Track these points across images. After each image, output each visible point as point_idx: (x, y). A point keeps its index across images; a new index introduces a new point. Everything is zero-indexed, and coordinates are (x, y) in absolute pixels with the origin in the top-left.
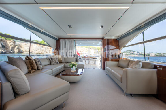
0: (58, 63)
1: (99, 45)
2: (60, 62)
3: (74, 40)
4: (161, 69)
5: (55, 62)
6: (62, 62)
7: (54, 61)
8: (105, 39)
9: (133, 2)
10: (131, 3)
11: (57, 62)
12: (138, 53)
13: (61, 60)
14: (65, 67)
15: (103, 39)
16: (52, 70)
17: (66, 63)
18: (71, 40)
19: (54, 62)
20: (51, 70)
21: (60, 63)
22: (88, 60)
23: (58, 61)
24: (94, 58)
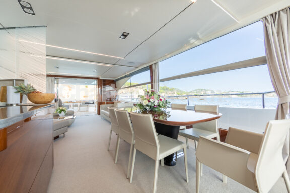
3: (55, 79)
18: (50, 77)
22: (76, 106)
24: (87, 103)
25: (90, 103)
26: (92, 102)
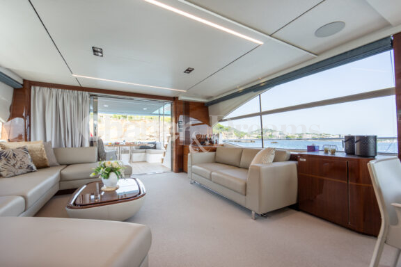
0: (34, 168)
1: (156, 114)
2: (42, 166)
3: (91, 95)
4: (305, 160)
5: (20, 168)
6: (48, 164)
7: (12, 162)
8: (182, 102)
9: (274, 35)
10: (270, 36)
11: (29, 166)
12: (280, 134)
13: (45, 156)
14: (62, 179)
15: (174, 99)
16: (25, 197)
17: (61, 165)
18: (80, 92)
19: (14, 165)
20: (21, 199)
21: (39, 168)
22: (125, 152)
23: (33, 160)
24: (144, 148)
25: (150, 148)
26: (153, 146)
